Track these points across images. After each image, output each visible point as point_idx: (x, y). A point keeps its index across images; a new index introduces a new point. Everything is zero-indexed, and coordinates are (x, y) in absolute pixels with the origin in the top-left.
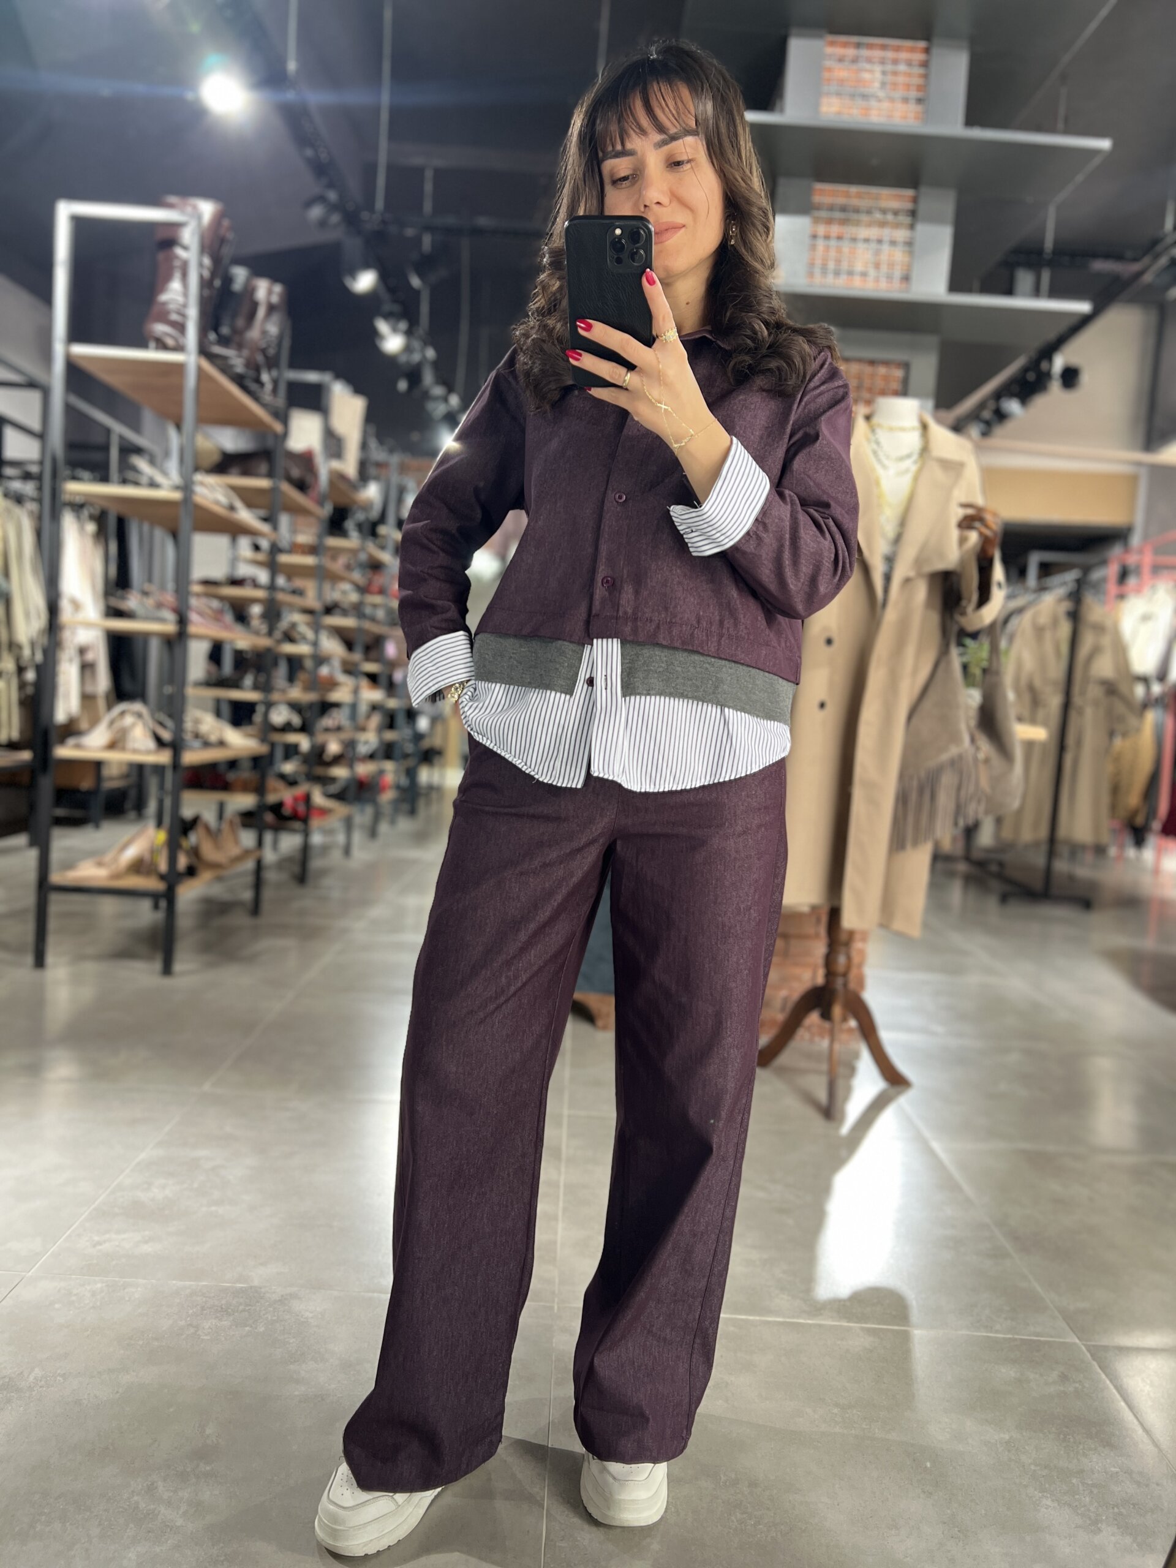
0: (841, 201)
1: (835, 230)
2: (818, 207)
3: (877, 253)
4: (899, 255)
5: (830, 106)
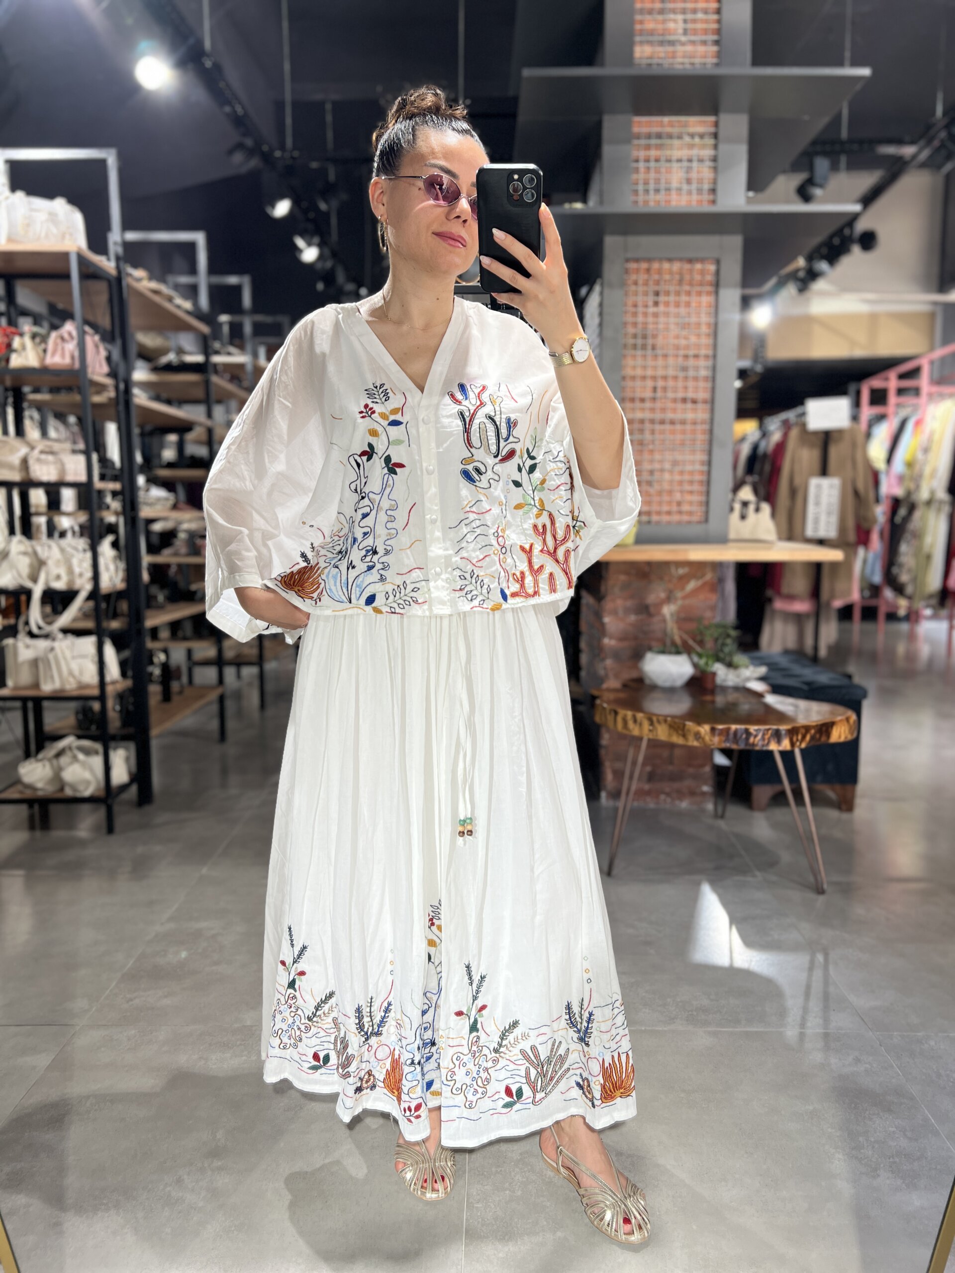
0: (655, 130)
1: (653, 153)
2: (638, 137)
4: (706, 171)
5: (642, 52)
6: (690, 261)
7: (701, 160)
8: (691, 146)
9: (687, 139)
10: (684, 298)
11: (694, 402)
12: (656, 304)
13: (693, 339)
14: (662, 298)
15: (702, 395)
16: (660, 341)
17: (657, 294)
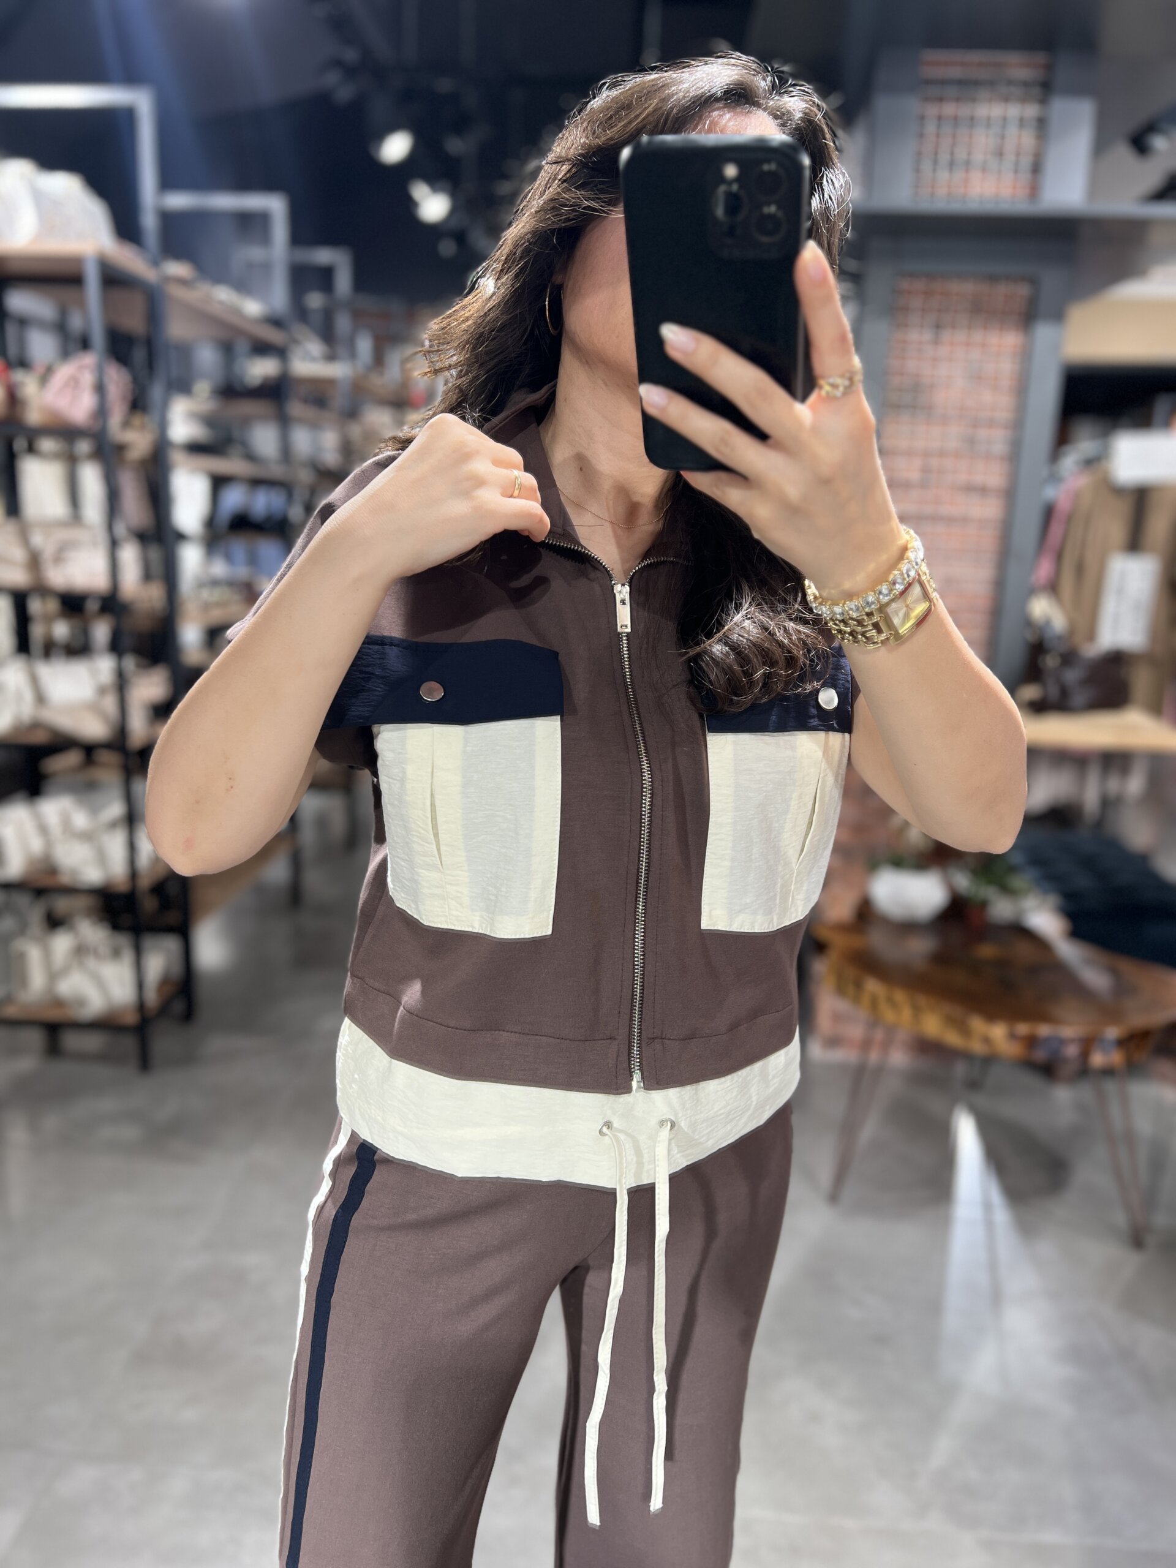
0: (955, 72)
1: (949, 109)
2: (929, 82)
3: (1003, 137)
4: (1029, 140)
6: (993, 279)
7: (1021, 121)
9: (1001, 89)
10: (978, 336)
11: (983, 490)
12: (936, 342)
13: (987, 398)
14: (946, 335)
16: (939, 399)
17: (938, 326)
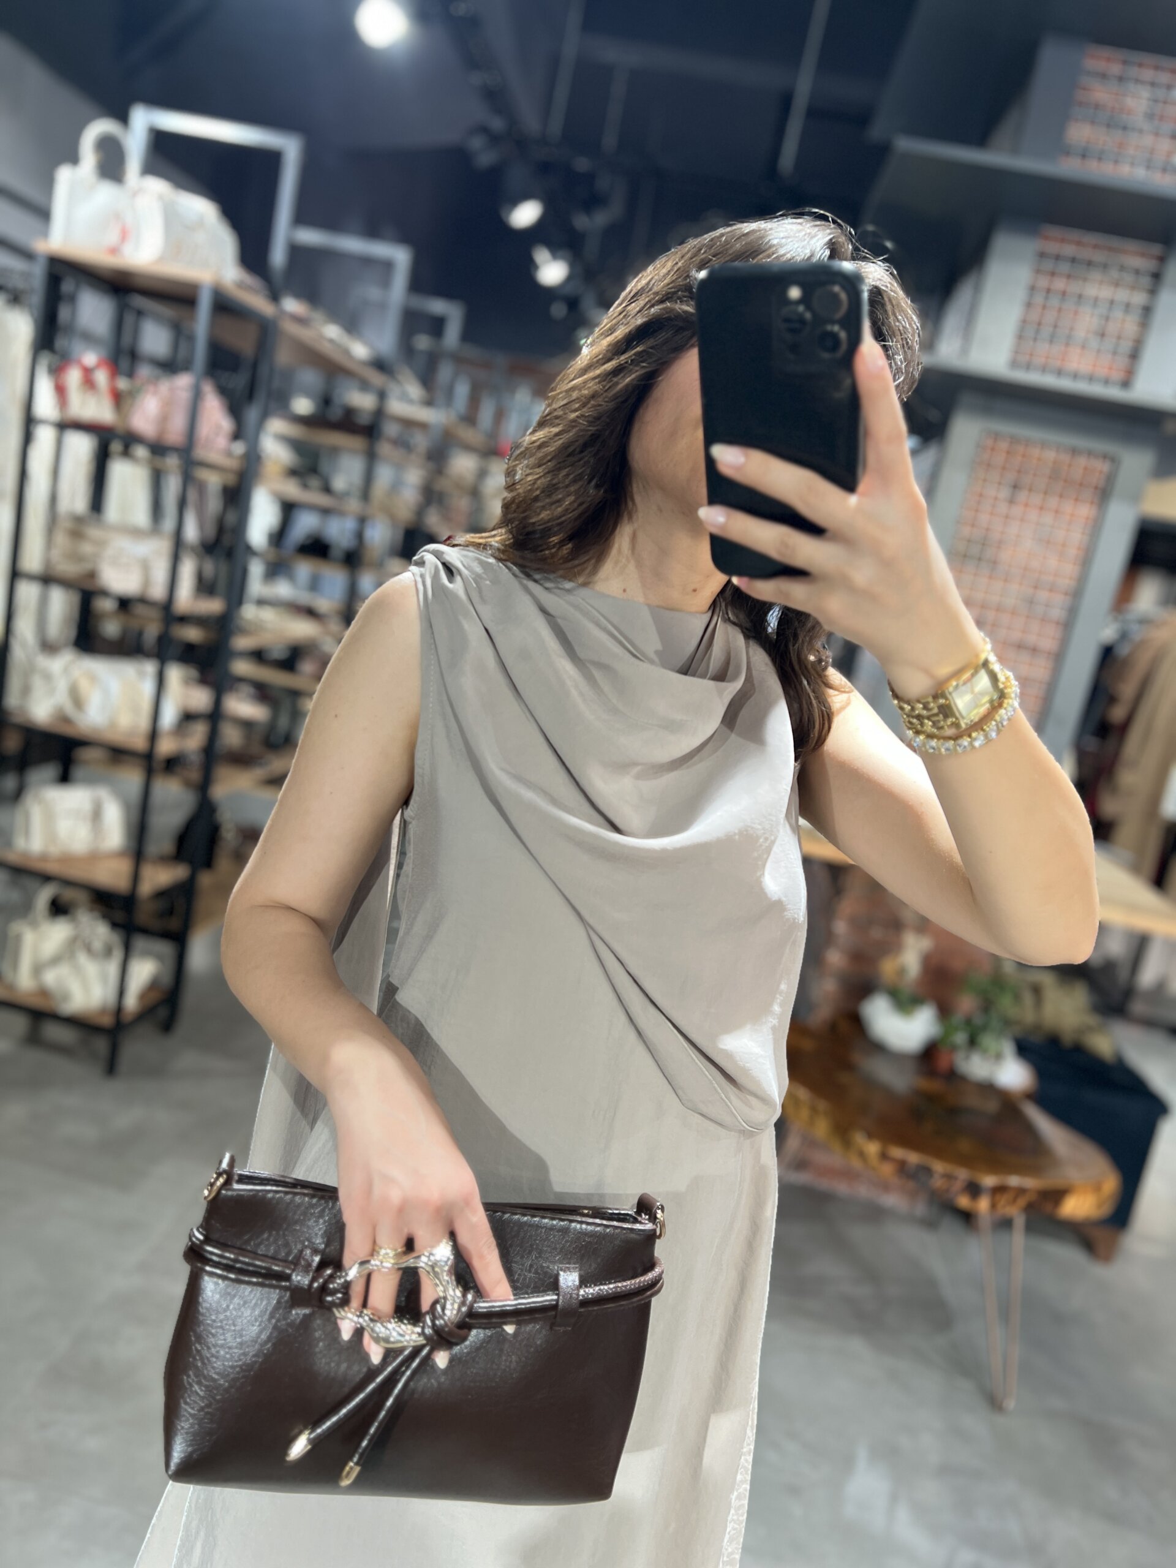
0: (1071, 250)
2: (1044, 255)
3: (1108, 319)
5: (1079, 133)
6: (1074, 452)
7: (1127, 307)
8: (1117, 284)
9: (1114, 274)
10: (1053, 502)
11: (1034, 650)
12: (1011, 501)
13: (1053, 562)
14: (1022, 496)
15: (1048, 641)
16: (1005, 556)
17: (1015, 487)
